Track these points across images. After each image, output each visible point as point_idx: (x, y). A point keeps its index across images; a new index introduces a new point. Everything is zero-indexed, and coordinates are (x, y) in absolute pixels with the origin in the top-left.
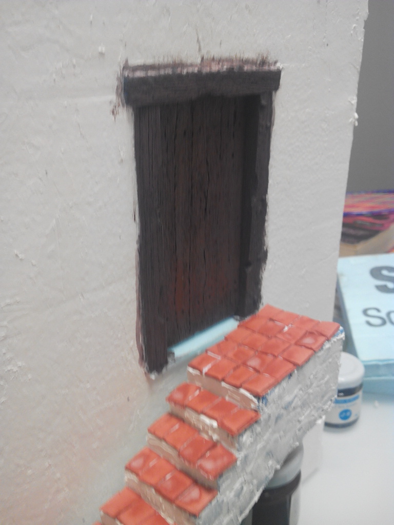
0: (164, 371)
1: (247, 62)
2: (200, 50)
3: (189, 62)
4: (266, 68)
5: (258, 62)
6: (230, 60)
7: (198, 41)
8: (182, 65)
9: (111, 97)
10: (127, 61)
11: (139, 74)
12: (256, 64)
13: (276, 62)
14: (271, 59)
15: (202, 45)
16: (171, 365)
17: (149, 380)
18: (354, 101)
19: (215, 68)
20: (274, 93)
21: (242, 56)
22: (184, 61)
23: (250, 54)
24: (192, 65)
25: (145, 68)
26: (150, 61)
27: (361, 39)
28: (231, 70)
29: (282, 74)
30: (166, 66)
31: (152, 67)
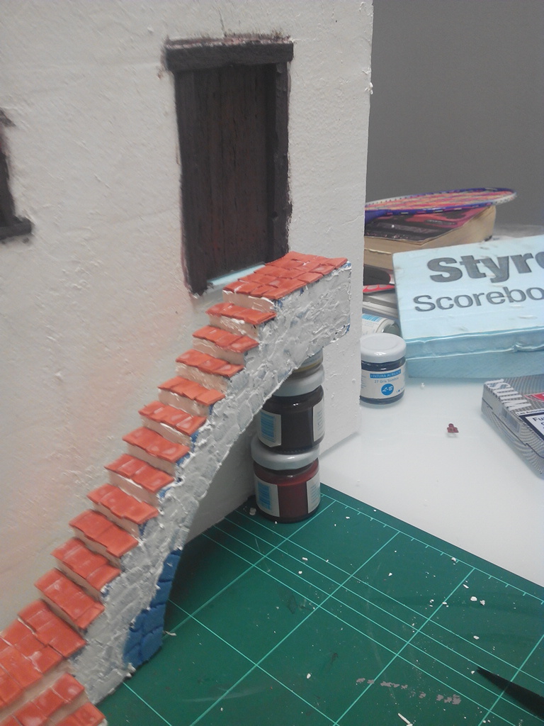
0: (204, 294)
1: (263, 37)
2: (223, 29)
3: (215, 37)
4: (280, 42)
5: (273, 37)
6: (248, 36)
7: (222, 21)
8: (210, 40)
9: (158, 64)
10: (168, 37)
11: (178, 47)
12: (270, 39)
13: (288, 37)
14: (284, 34)
15: (224, 23)
16: (210, 290)
17: (193, 300)
18: (369, 72)
19: (236, 42)
20: (288, 63)
21: (258, 32)
22: (211, 37)
23: (265, 31)
24: (217, 40)
25: (181, 42)
26: (185, 37)
27: (370, 14)
28: (249, 44)
29: (295, 47)
30: (196, 41)
31: (187, 42)
